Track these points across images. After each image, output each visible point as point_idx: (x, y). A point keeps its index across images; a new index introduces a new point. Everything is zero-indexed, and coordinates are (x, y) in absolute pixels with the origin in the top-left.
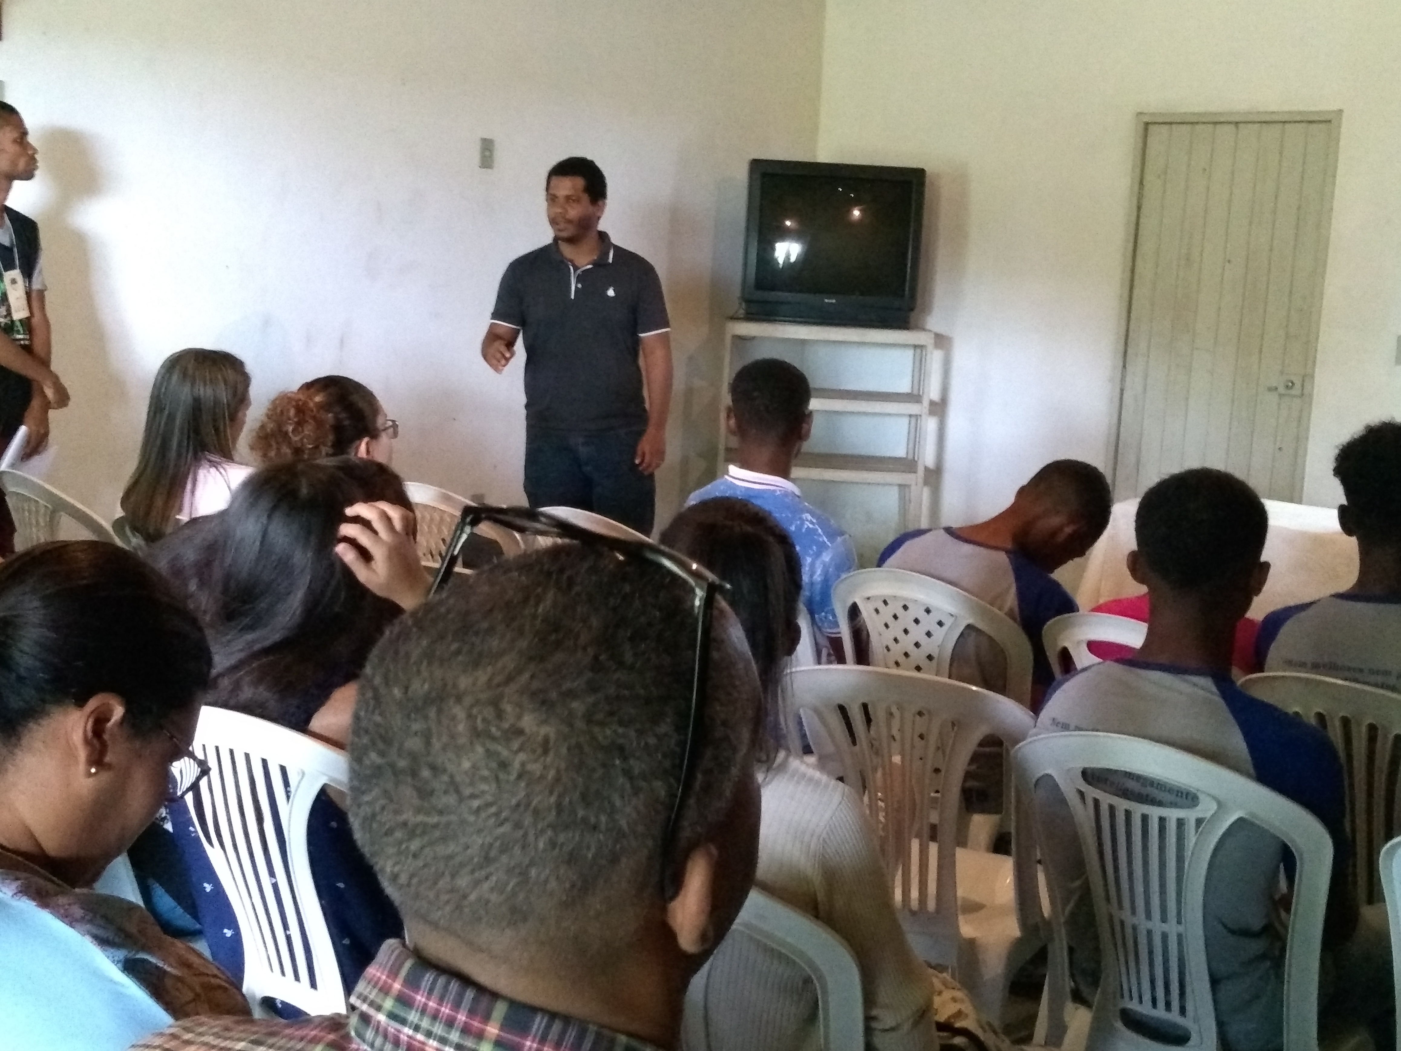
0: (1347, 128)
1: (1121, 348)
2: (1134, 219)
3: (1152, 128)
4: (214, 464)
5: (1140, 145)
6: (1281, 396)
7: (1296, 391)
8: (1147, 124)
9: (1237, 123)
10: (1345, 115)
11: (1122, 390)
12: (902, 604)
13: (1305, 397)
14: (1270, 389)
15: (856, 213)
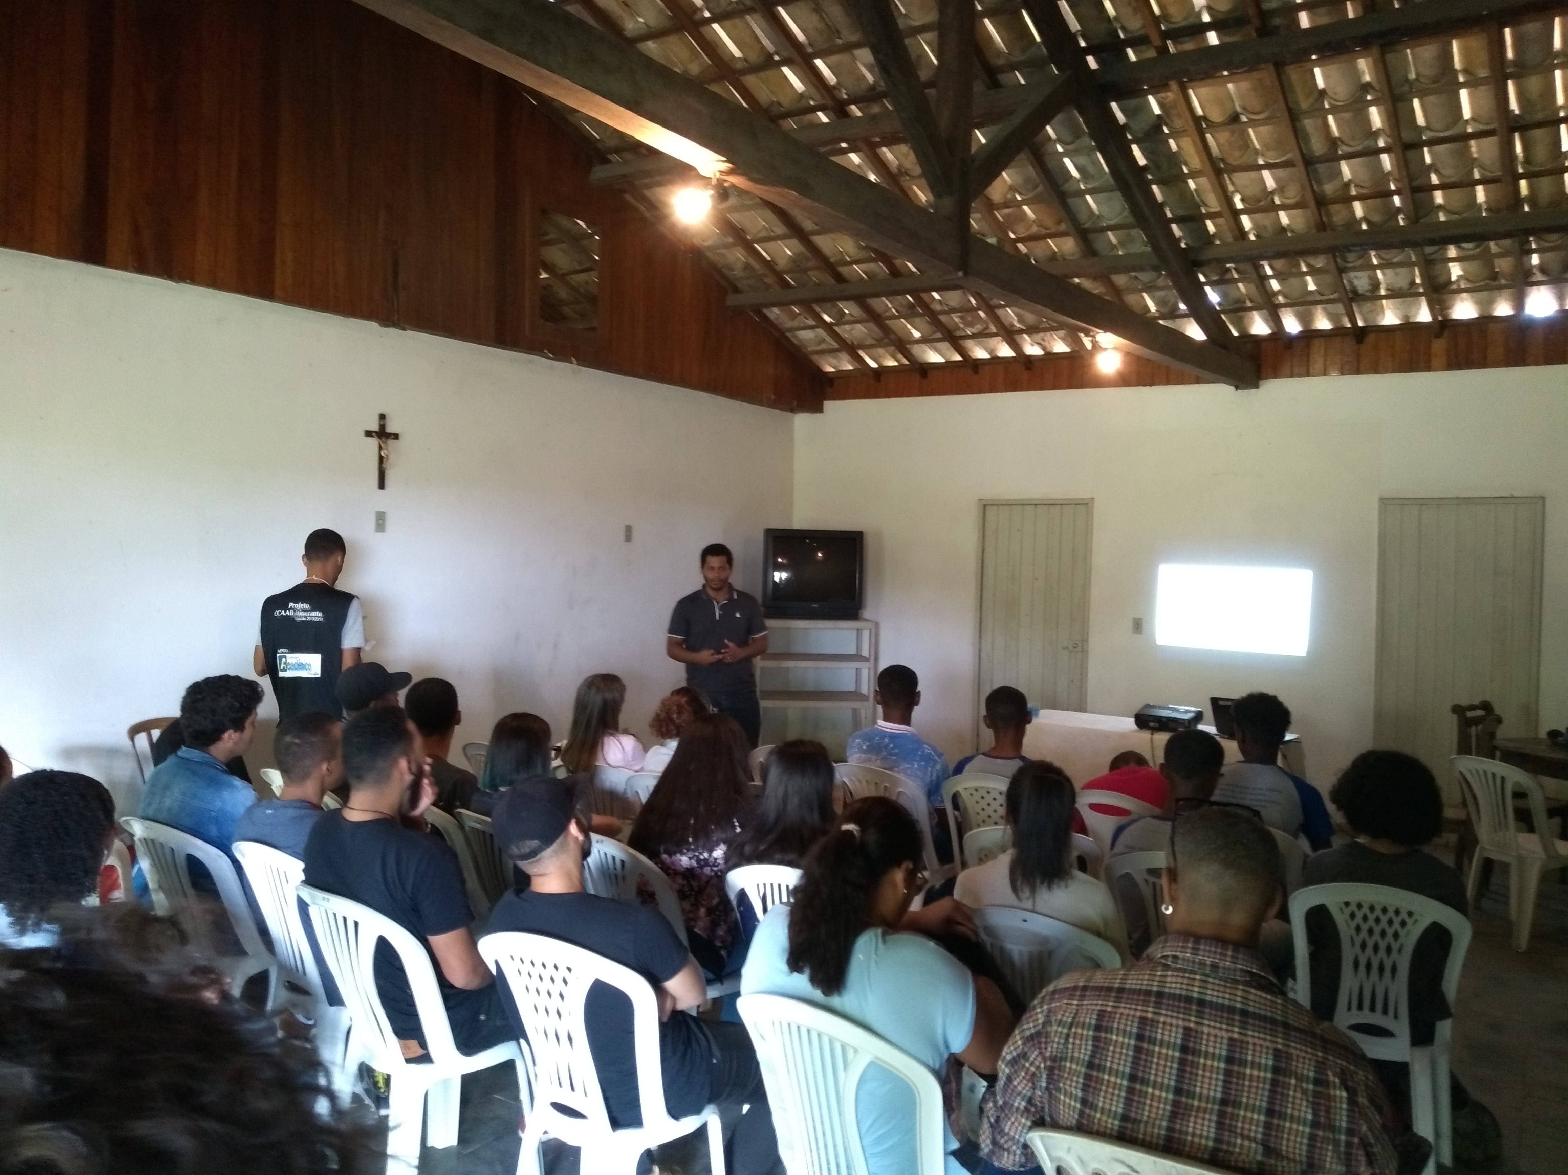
0: (1098, 507)
1: (978, 628)
2: (980, 556)
3: (988, 508)
4: (612, 735)
5: (981, 516)
6: (1071, 652)
7: (1079, 649)
8: (985, 505)
9: (1036, 505)
10: (1095, 501)
11: (980, 651)
12: (986, 790)
13: (1085, 652)
14: (1064, 648)
15: (820, 555)
